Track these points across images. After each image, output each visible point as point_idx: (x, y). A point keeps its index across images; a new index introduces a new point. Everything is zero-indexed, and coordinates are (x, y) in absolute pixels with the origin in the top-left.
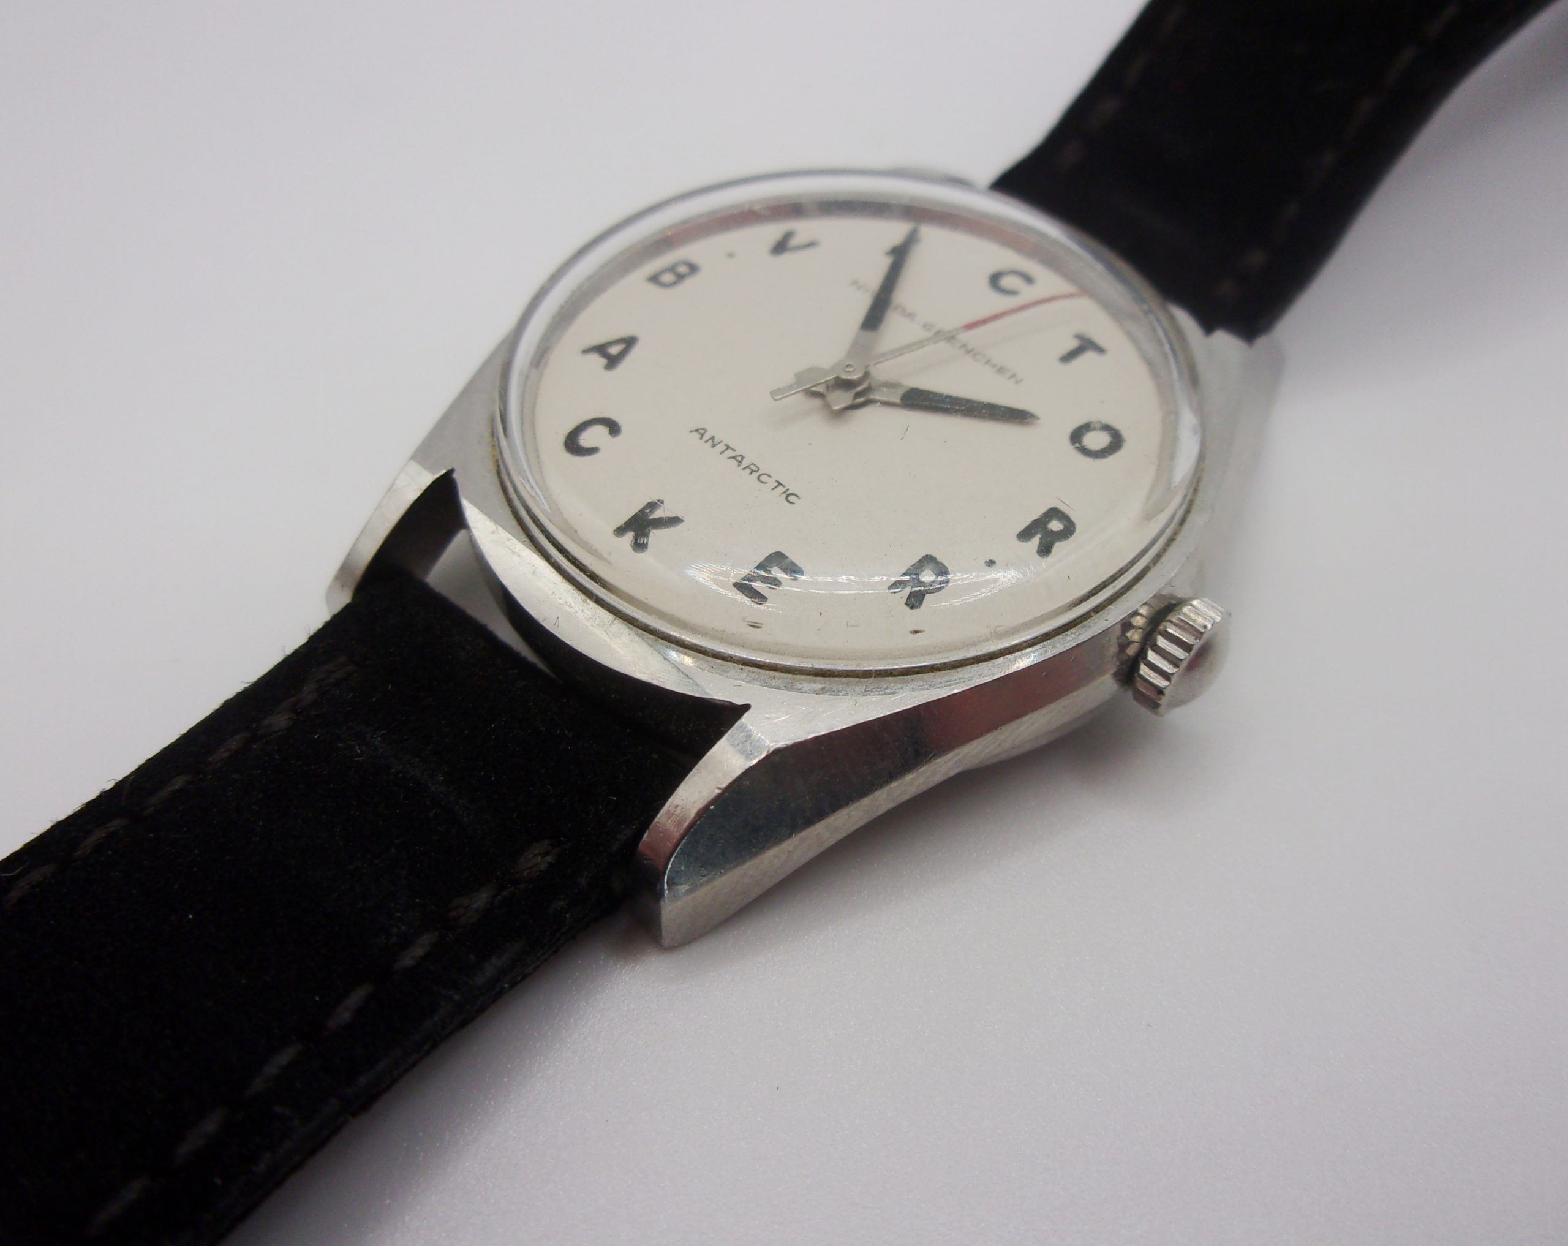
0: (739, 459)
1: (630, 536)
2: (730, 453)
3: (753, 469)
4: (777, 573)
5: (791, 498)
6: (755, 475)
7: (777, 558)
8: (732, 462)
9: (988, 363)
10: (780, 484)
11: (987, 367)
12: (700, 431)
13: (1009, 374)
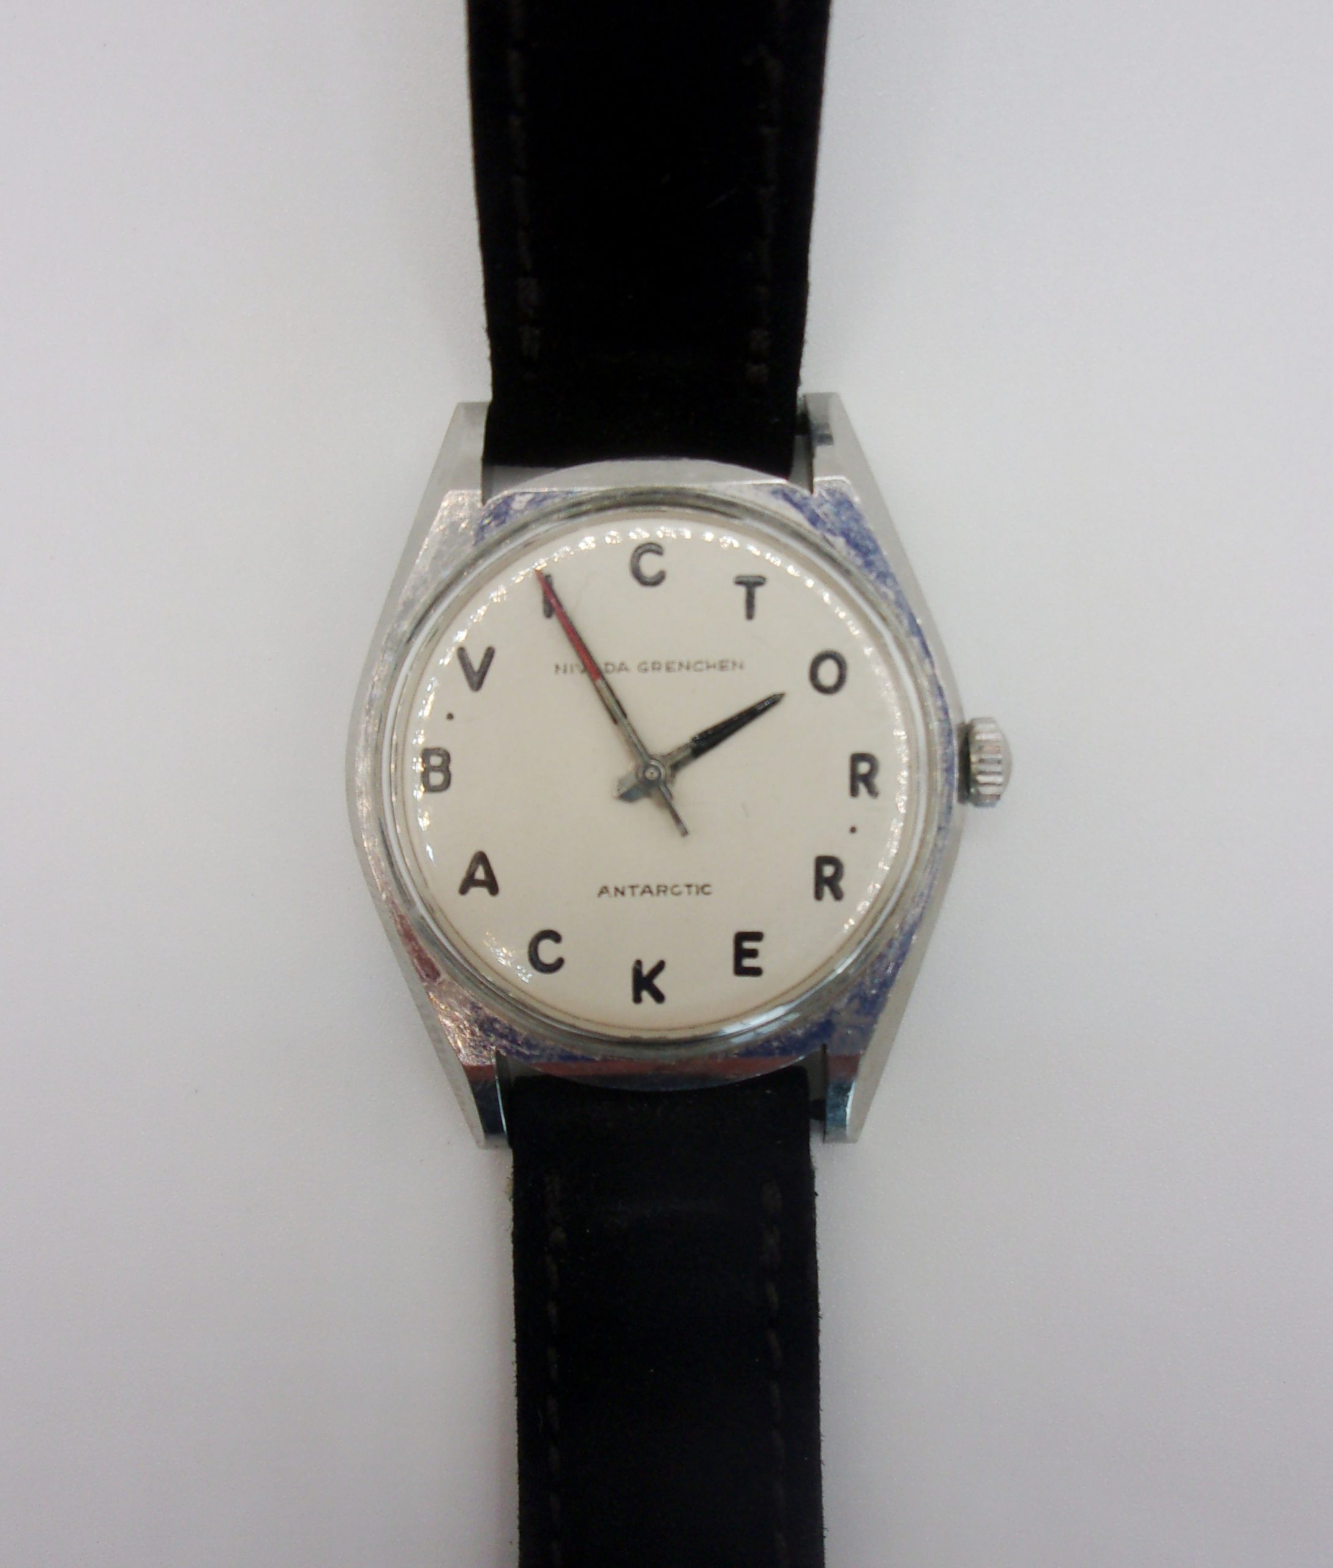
0: (647, 890)
1: (645, 995)
2: (638, 891)
3: (662, 889)
4: (748, 945)
5: (707, 889)
6: (669, 892)
7: (741, 938)
8: (648, 895)
9: (708, 667)
10: (689, 886)
11: (712, 670)
12: (604, 890)
13: (730, 665)
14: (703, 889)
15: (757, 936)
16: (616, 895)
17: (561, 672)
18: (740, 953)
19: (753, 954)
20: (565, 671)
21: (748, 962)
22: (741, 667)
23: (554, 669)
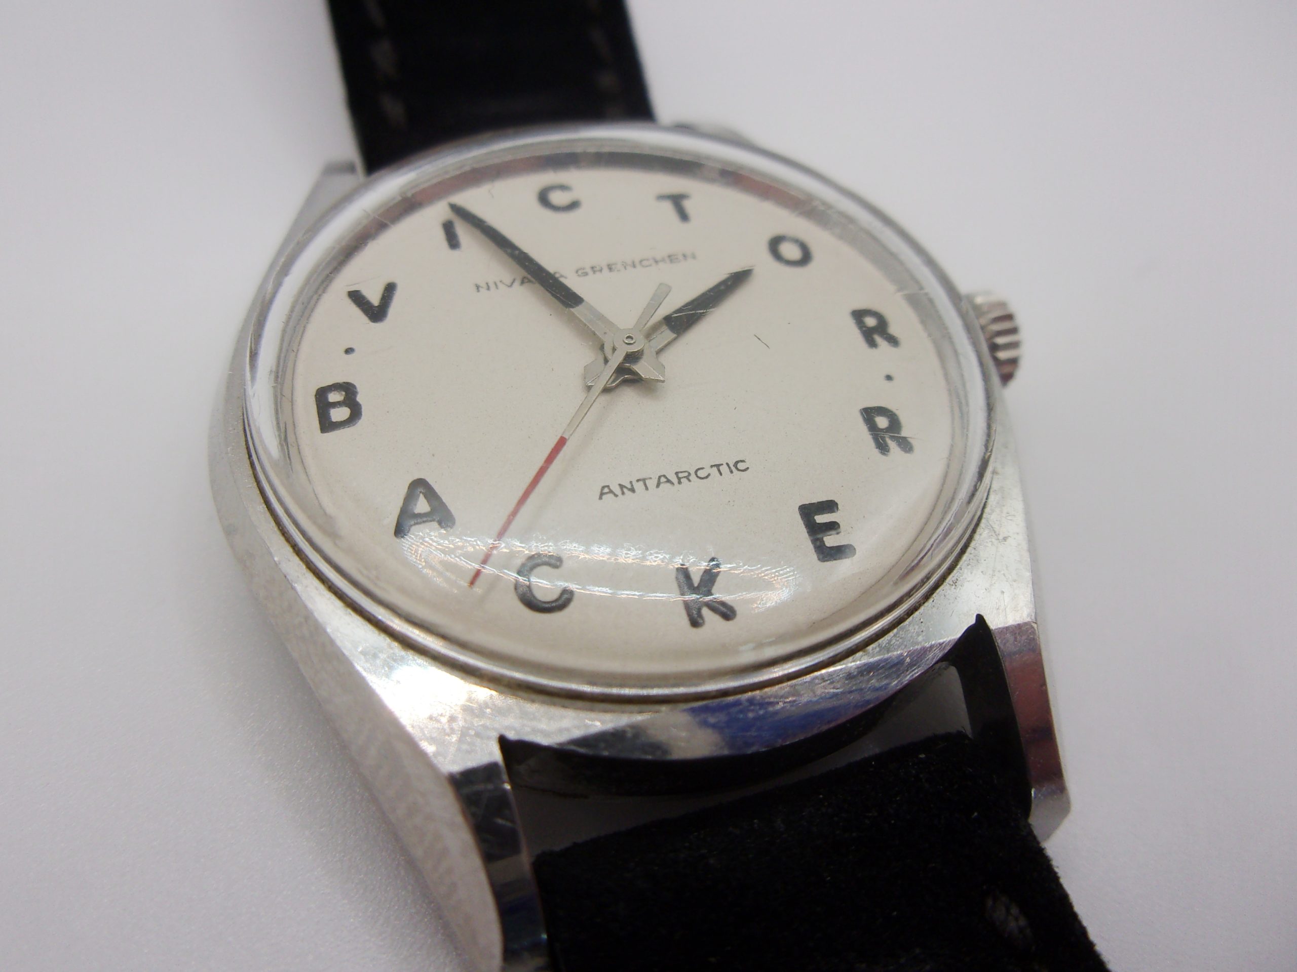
0: (663, 480)
1: (707, 616)
2: (651, 483)
3: (681, 477)
5: (742, 466)
6: (693, 478)
7: (809, 512)
8: (665, 486)
9: (656, 262)
10: (718, 466)
11: (661, 265)
12: (605, 491)
13: (681, 257)
14: (737, 466)
15: (830, 506)
16: (623, 493)
17: (483, 291)
18: (816, 531)
19: (833, 526)
20: (488, 288)
21: (830, 540)
22: (694, 257)
23: (475, 288)
